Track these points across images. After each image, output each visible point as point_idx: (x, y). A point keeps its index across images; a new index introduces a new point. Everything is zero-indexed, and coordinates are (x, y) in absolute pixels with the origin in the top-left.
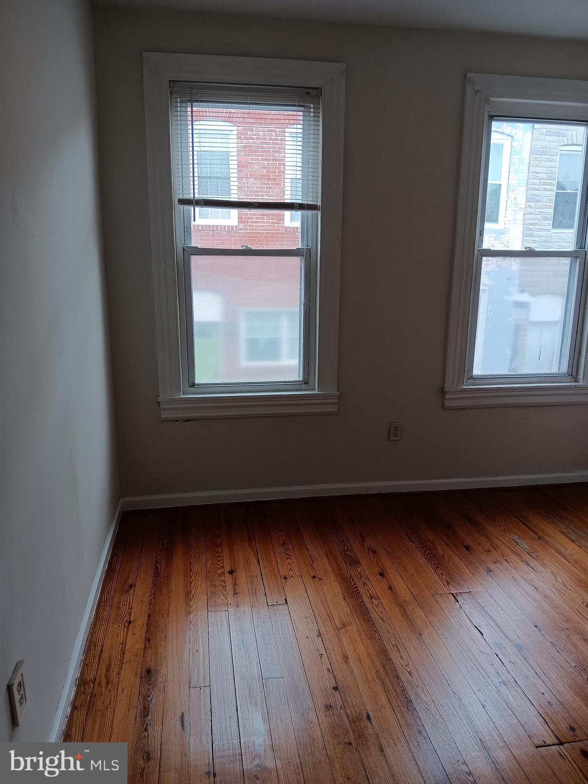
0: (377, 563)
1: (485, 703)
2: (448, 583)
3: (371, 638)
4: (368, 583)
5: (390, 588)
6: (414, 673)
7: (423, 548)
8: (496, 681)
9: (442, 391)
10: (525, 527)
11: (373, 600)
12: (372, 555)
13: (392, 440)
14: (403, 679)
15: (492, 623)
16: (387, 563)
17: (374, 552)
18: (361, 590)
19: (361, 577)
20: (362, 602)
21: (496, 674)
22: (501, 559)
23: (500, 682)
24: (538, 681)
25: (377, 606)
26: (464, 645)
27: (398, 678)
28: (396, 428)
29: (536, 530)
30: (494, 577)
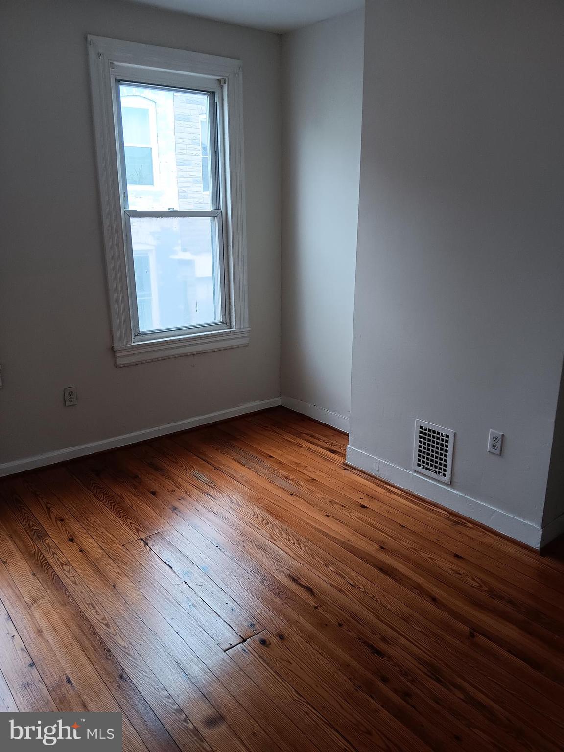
0: (66, 530)
1: (179, 629)
2: (138, 530)
3: (64, 604)
4: (57, 551)
5: (81, 551)
6: (112, 625)
7: (111, 503)
8: (186, 606)
9: (112, 350)
10: (204, 462)
11: (64, 567)
12: (59, 523)
13: (69, 406)
14: (101, 633)
15: (179, 555)
16: (76, 527)
17: (62, 520)
18: (51, 561)
19: (50, 548)
20: (53, 572)
21: (186, 600)
22: (184, 495)
23: (190, 606)
24: (222, 595)
25: (69, 572)
26: (156, 583)
27: (95, 633)
28: (71, 393)
29: (213, 463)
30: (178, 513)
